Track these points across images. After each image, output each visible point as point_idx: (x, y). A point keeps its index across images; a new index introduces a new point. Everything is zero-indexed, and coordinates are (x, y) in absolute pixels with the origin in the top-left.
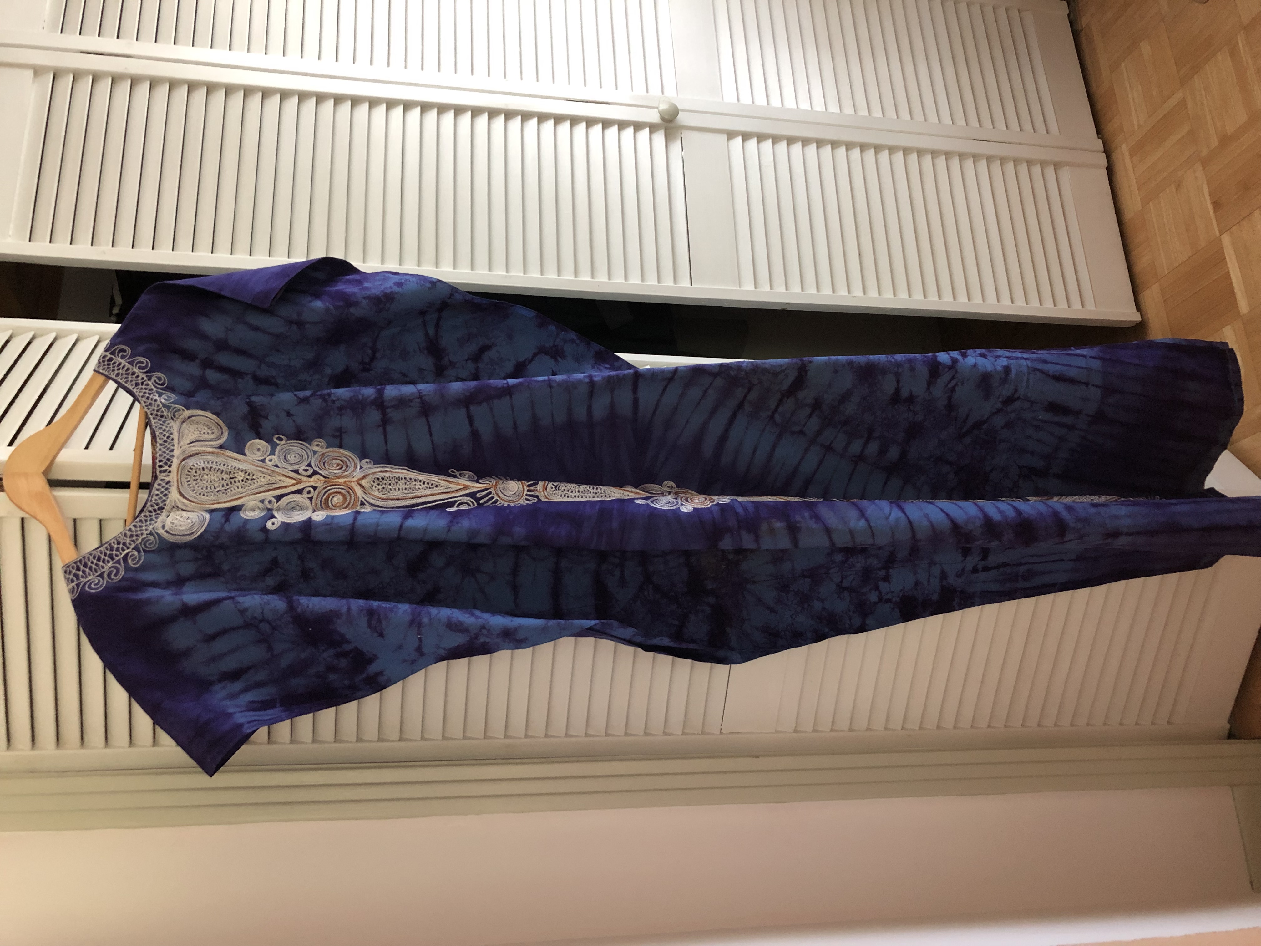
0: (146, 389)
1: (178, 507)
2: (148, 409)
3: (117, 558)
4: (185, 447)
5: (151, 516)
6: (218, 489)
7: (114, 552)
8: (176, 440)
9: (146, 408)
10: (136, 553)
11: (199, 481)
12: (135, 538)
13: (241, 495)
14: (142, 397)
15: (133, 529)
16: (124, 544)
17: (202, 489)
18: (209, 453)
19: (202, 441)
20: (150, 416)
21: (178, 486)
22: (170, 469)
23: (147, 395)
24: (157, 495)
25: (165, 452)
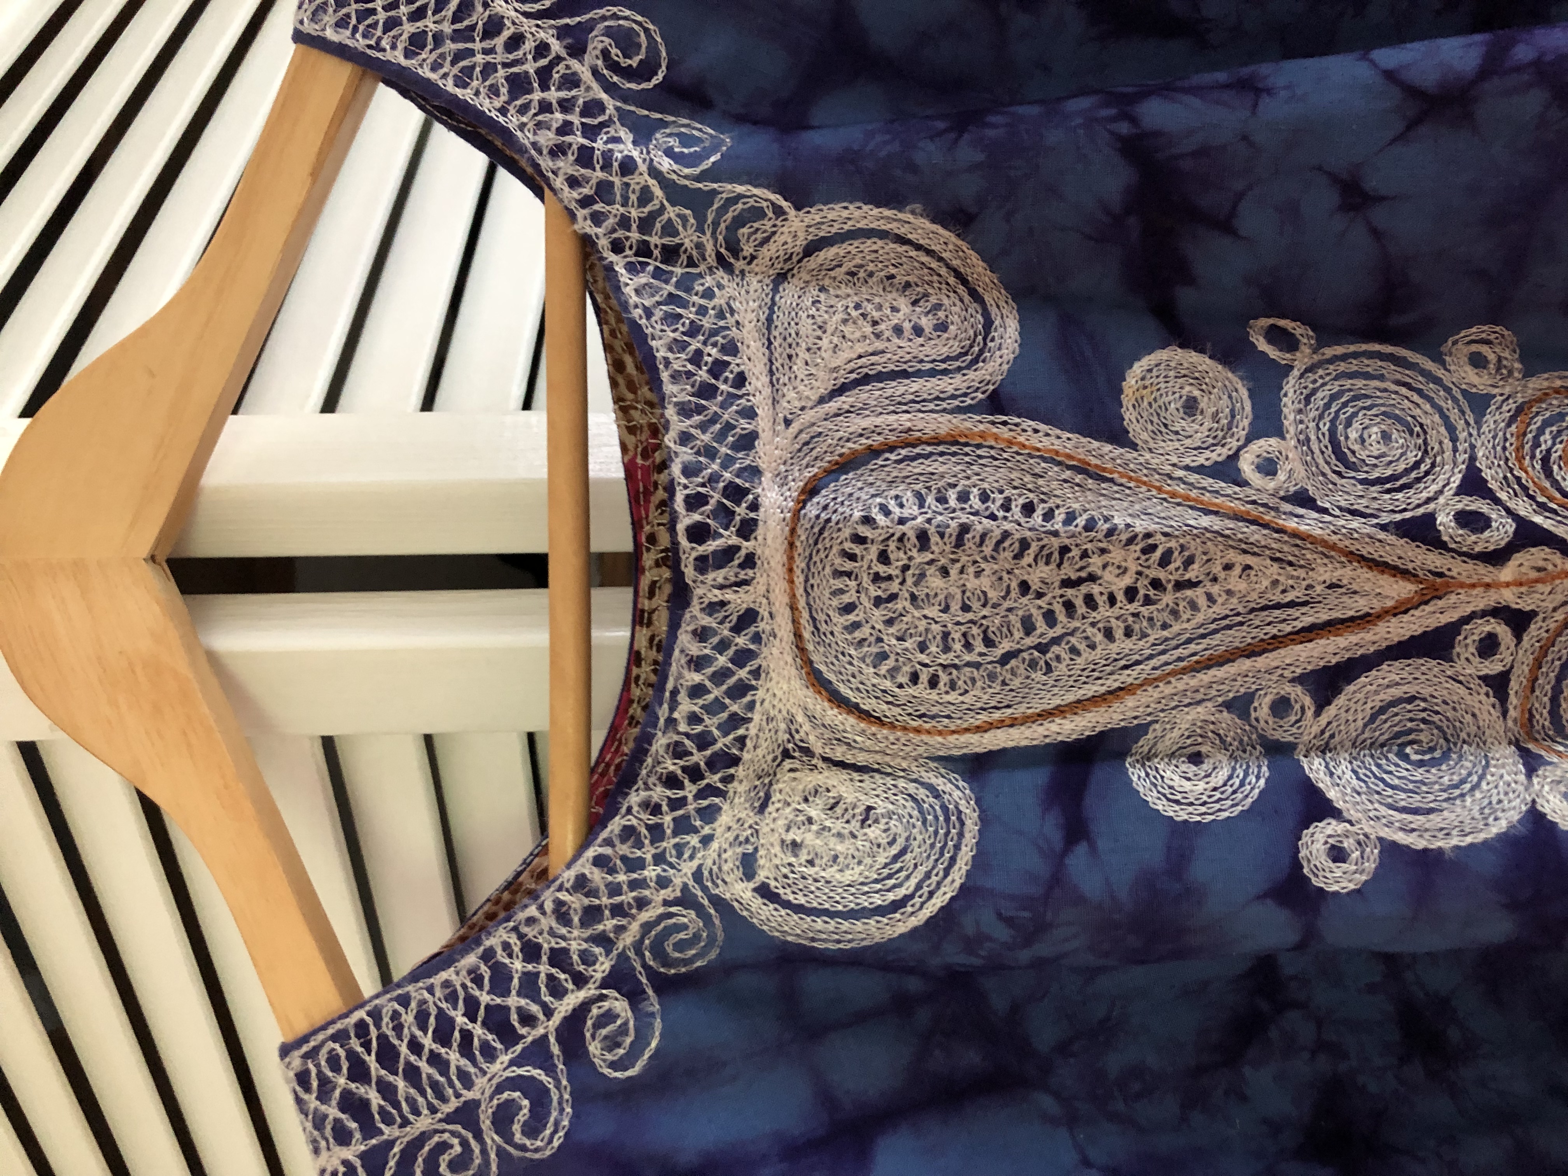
0: (565, 106)
1: (807, 752)
2: (597, 219)
3: (530, 1035)
4: (809, 416)
5: (676, 804)
6: (1005, 646)
7: (514, 1001)
8: (758, 382)
9: (581, 213)
10: (620, 1005)
11: (902, 604)
12: (608, 924)
13: (1128, 677)
14: (558, 151)
15: (597, 876)
16: (559, 958)
17: (922, 647)
18: (936, 441)
19: (894, 375)
20: (612, 257)
21: (798, 636)
22: (747, 546)
23: (578, 139)
24: (697, 691)
25: (710, 453)
